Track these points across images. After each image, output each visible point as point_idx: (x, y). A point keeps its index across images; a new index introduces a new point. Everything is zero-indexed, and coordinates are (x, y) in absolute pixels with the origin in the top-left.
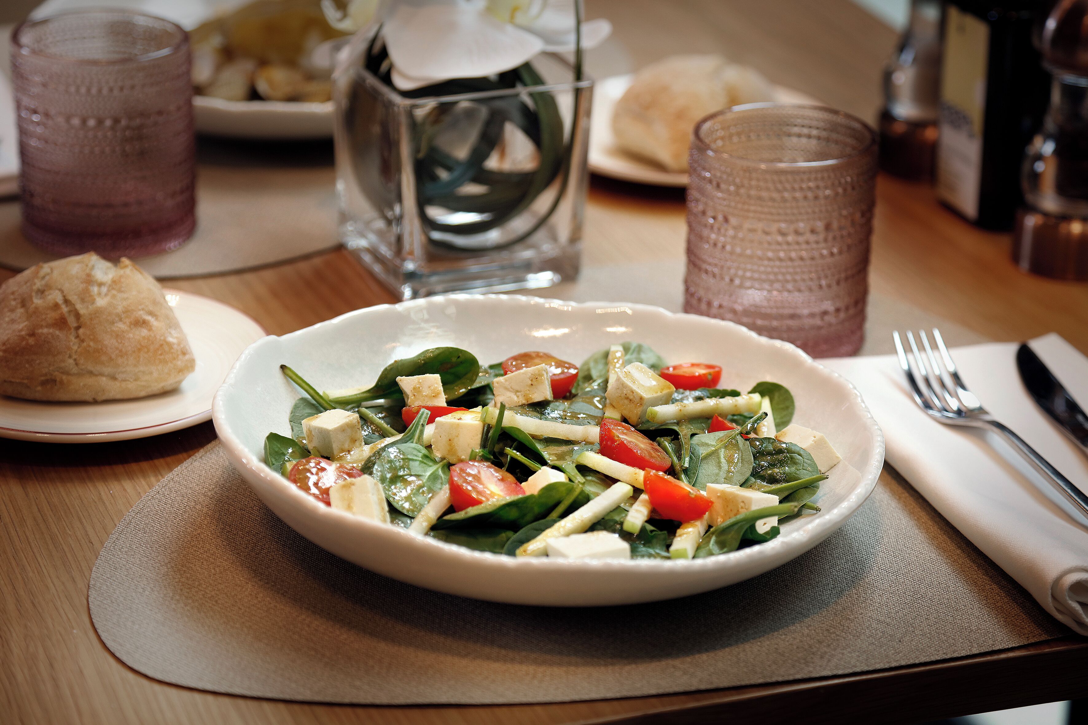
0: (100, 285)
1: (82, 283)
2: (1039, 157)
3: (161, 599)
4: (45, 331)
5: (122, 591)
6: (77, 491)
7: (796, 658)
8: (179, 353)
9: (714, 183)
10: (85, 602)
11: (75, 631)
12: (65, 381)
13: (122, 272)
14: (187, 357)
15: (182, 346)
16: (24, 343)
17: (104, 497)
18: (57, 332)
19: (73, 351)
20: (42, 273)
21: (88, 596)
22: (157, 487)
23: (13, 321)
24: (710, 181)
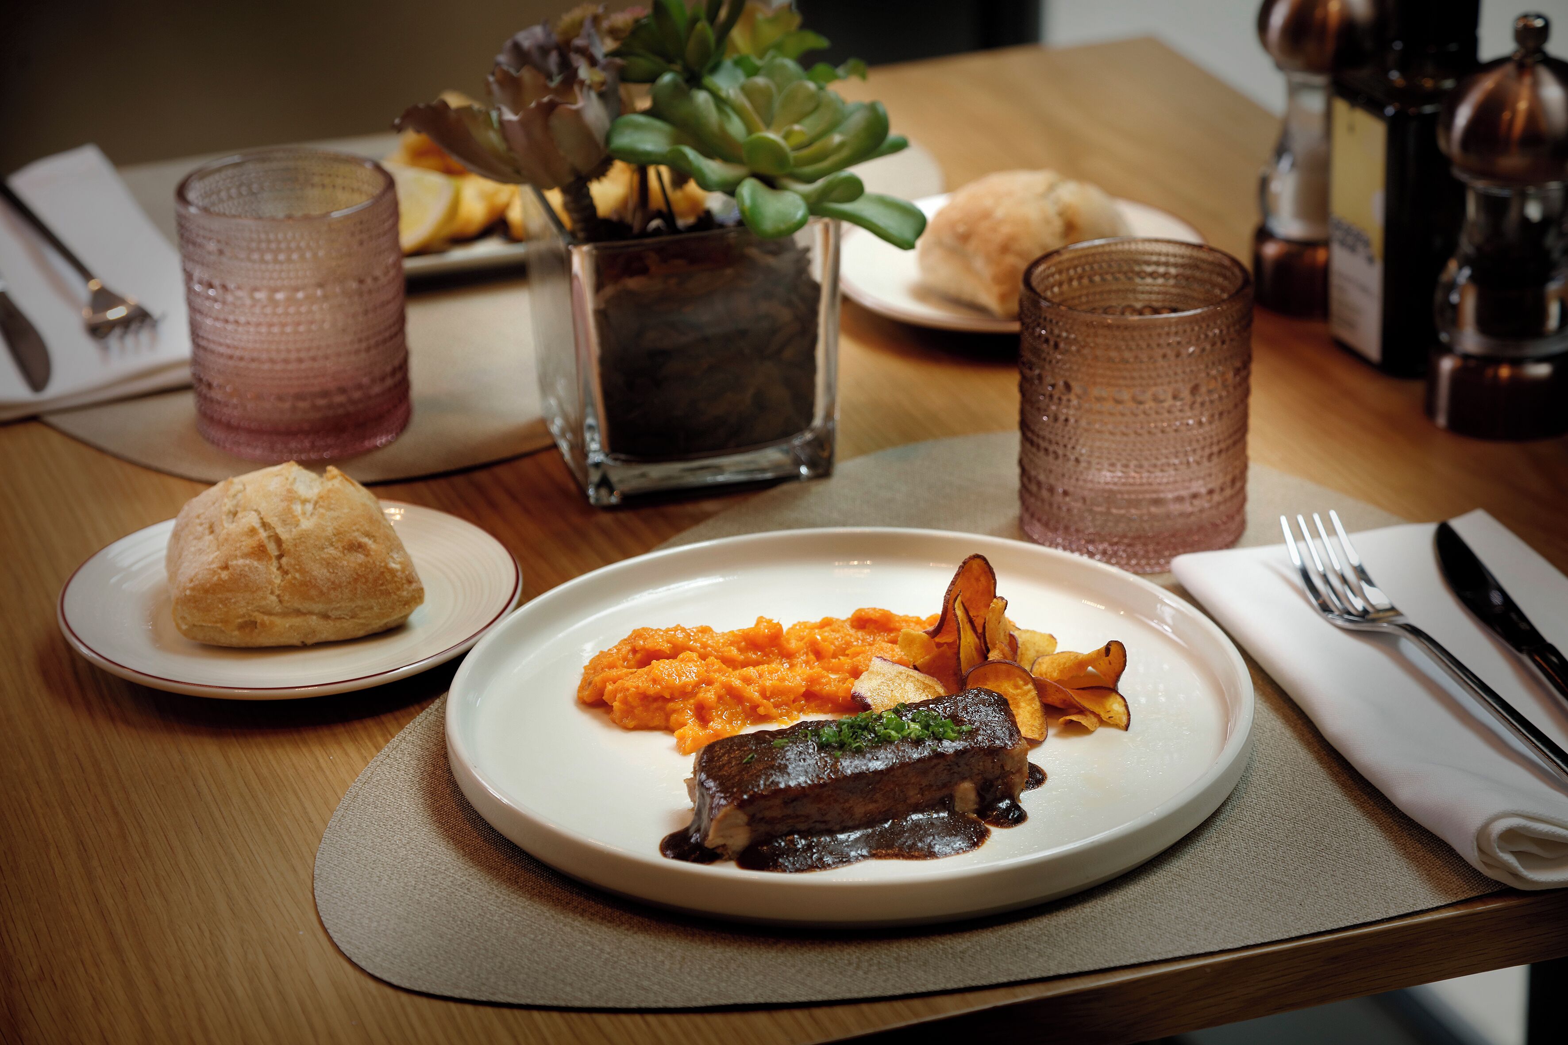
0: (304, 502)
1: (282, 501)
2: (1452, 286)
3: (402, 889)
4: (241, 562)
5: (354, 880)
6: (290, 758)
7: (1174, 931)
8: (404, 581)
9: (1052, 343)
10: (311, 896)
11: (301, 933)
12: (267, 622)
13: (329, 485)
14: (414, 586)
15: (407, 573)
16: (215, 578)
17: (323, 765)
18: (256, 563)
19: (276, 586)
20: (232, 491)
21: (313, 889)
22: (386, 749)
23: (200, 551)
24: (1047, 341)
